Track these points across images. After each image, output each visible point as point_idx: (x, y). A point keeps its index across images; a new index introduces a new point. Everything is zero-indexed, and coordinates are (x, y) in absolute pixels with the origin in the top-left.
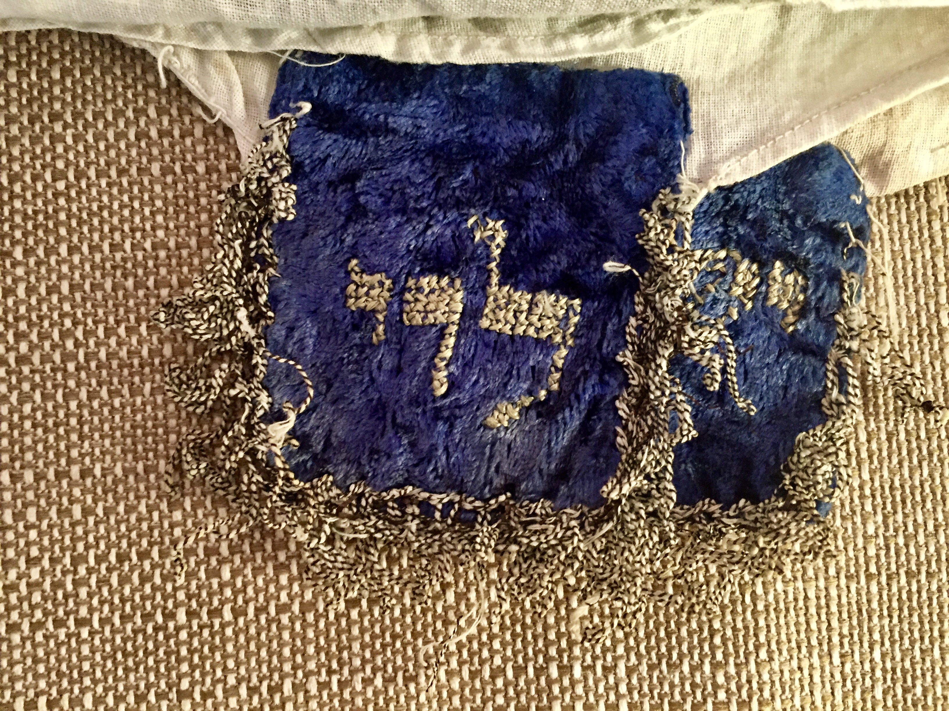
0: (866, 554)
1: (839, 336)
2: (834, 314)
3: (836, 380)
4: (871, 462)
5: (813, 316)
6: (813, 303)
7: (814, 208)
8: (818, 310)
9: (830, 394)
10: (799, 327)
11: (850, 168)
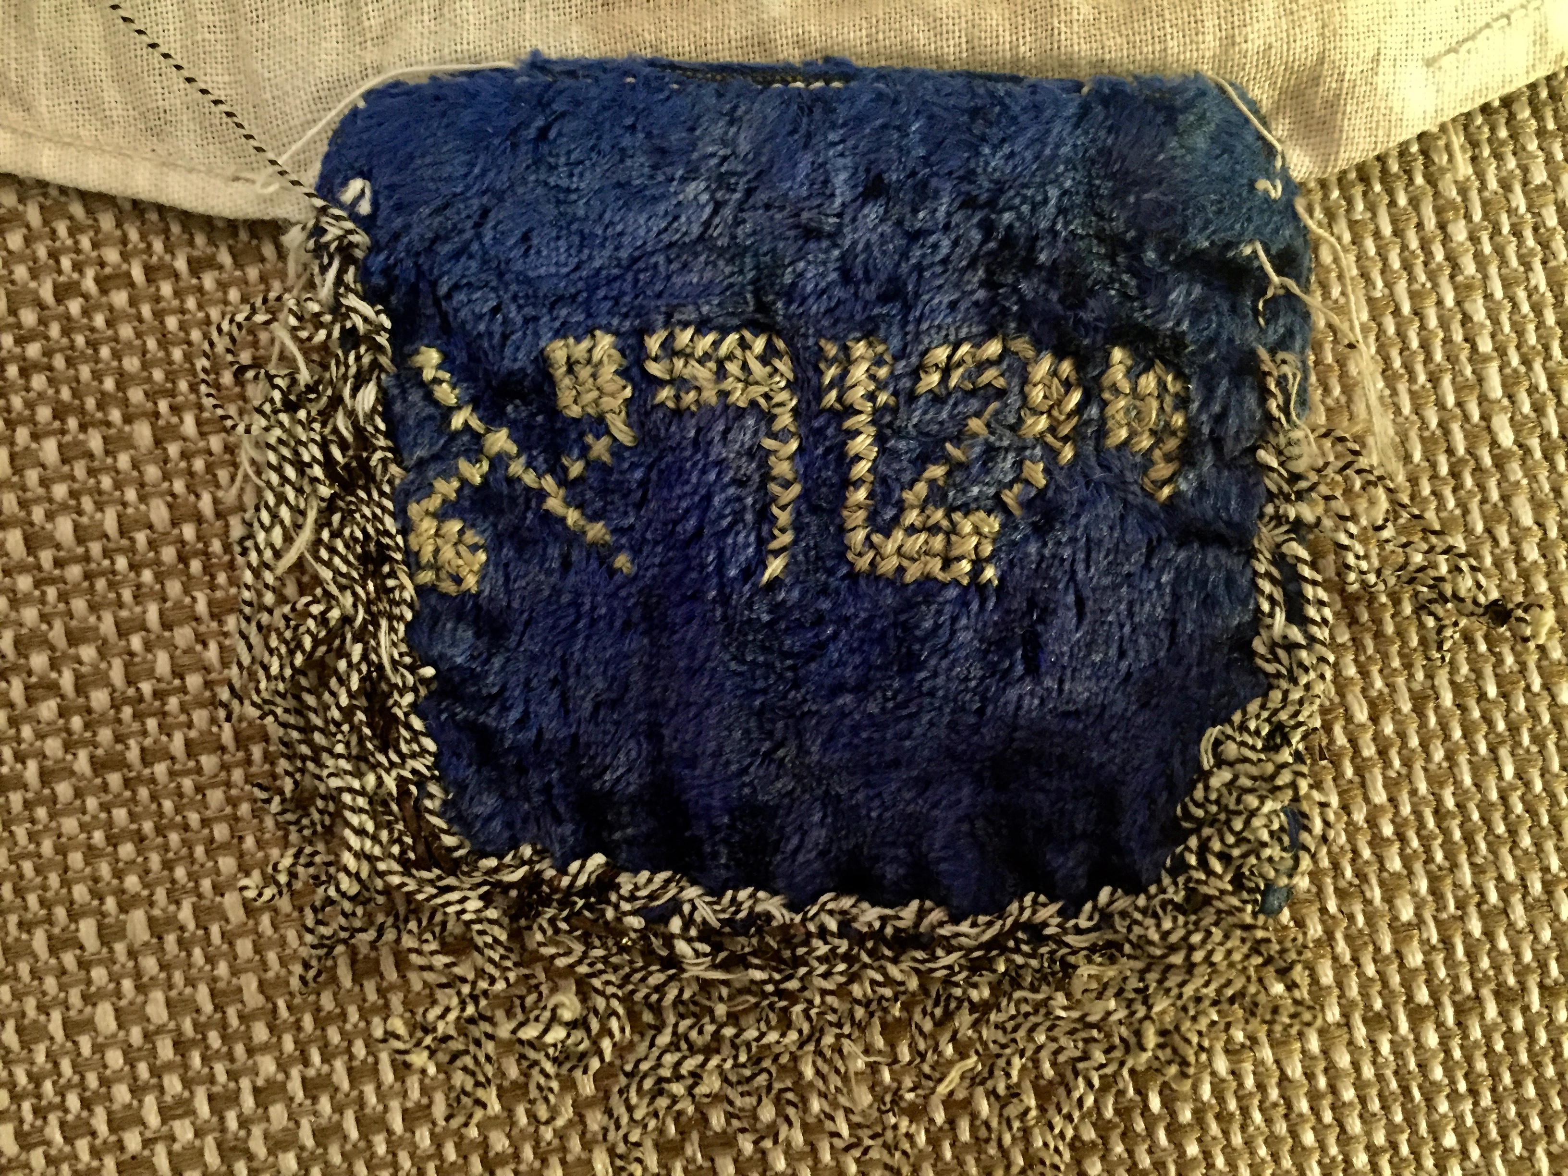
0: (1402, 965)
1: (1271, 497)
2: (1253, 449)
3: (1278, 595)
4: (1387, 764)
5: (1208, 461)
6: (1206, 430)
7: (1179, 220)
8: (1217, 442)
9: (1270, 627)
10: (1183, 486)
11: (1247, 120)
